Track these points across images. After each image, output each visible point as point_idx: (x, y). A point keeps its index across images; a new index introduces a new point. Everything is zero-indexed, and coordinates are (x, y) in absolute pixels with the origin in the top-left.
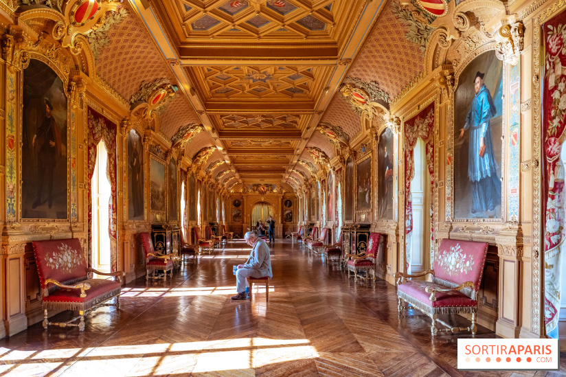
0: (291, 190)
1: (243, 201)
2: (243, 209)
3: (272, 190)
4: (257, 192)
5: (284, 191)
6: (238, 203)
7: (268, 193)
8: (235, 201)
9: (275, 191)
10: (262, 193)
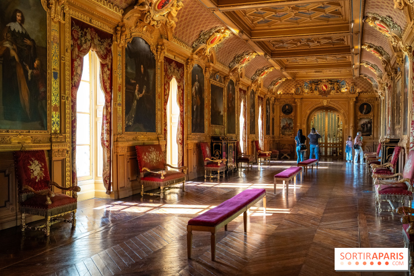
0: (369, 88)
1: (296, 106)
2: (295, 116)
3: (339, 89)
4: (316, 93)
5: (358, 90)
6: (288, 110)
7: (333, 93)
8: (285, 106)
9: (344, 90)
10: (325, 94)
